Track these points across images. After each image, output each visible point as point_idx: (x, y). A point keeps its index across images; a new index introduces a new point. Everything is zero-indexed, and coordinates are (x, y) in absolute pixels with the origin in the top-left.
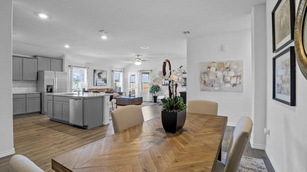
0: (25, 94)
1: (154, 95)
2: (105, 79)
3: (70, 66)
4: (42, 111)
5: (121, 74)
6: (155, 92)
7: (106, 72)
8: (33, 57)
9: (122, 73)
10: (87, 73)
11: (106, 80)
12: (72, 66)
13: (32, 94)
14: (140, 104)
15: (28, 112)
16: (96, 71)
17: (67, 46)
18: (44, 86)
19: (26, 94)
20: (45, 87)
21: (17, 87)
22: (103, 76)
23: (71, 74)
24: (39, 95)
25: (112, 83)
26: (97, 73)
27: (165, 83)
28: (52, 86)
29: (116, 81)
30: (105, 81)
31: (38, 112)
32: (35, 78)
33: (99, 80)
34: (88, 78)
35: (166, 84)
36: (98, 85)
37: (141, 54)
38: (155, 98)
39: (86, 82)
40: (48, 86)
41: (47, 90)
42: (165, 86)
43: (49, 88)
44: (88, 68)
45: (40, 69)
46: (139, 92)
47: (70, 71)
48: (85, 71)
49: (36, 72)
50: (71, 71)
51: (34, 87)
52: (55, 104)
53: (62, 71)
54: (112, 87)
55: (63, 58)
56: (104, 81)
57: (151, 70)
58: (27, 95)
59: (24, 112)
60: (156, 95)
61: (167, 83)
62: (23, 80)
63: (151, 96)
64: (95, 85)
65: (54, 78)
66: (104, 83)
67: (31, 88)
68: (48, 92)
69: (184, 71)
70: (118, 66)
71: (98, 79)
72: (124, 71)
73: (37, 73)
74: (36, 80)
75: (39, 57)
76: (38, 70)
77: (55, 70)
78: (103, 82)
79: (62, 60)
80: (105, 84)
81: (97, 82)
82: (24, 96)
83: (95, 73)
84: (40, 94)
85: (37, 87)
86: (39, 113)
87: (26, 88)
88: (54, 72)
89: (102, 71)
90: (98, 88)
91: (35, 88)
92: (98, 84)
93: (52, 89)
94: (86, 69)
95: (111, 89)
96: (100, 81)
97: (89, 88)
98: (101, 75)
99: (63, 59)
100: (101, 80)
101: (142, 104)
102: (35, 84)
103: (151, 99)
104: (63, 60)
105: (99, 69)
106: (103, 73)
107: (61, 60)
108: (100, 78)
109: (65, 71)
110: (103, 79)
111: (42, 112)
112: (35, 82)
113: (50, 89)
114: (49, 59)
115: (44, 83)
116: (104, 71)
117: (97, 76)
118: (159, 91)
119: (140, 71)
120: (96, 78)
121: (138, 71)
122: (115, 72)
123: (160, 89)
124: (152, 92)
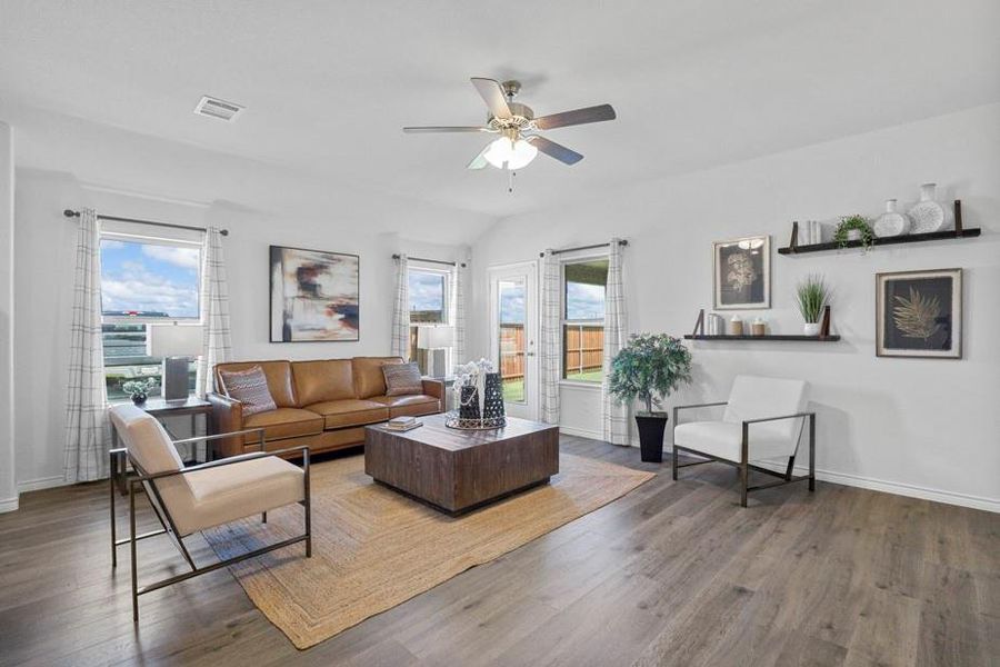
1: (640, 407)
2: (345, 302)
3: (78, 214)
5: (453, 276)
6: (655, 393)
7: (357, 263)
9: (456, 274)
11: (357, 307)
12: (91, 212)
14: (543, 483)
16: (286, 254)
22: (333, 285)
25: (392, 325)
26: (292, 265)
27: (722, 323)
30: (350, 315)
35: (730, 331)
36: (296, 335)
38: (652, 430)
44: (224, 233)
46: (544, 381)
54: (390, 349)
56: (342, 316)
57: (624, 243)
60: (654, 409)
61: (740, 324)
63: (623, 410)
64: (278, 335)
66: (338, 325)
69: (913, 224)
71: (299, 304)
72: (466, 261)
78: (334, 323)
80: (346, 332)
81: (292, 323)
83: (278, 266)
89: (329, 255)
90: (292, 359)
94: (206, 238)
95: (377, 364)
96: (311, 316)
97: (227, 361)
98: (319, 279)
100: (321, 306)
101: (551, 480)
103: (623, 428)
105: (305, 240)
106: (332, 270)
108: (316, 296)
110: (330, 303)
116: (339, 260)
117: (288, 287)
118: (678, 382)
119: (553, 253)
120: (285, 299)
121: (542, 255)
122: (410, 265)
123: (687, 370)
124: (629, 391)
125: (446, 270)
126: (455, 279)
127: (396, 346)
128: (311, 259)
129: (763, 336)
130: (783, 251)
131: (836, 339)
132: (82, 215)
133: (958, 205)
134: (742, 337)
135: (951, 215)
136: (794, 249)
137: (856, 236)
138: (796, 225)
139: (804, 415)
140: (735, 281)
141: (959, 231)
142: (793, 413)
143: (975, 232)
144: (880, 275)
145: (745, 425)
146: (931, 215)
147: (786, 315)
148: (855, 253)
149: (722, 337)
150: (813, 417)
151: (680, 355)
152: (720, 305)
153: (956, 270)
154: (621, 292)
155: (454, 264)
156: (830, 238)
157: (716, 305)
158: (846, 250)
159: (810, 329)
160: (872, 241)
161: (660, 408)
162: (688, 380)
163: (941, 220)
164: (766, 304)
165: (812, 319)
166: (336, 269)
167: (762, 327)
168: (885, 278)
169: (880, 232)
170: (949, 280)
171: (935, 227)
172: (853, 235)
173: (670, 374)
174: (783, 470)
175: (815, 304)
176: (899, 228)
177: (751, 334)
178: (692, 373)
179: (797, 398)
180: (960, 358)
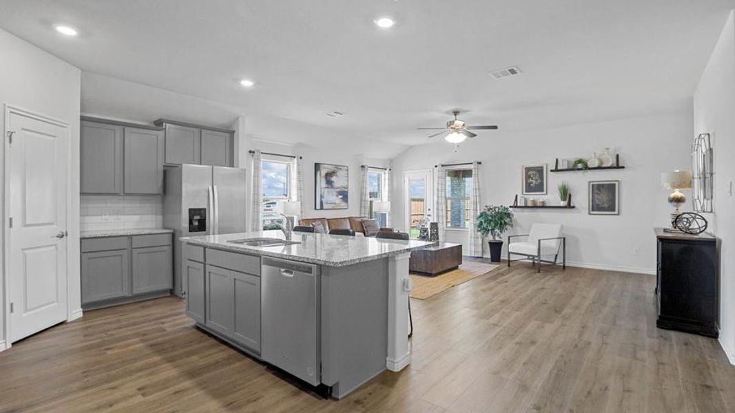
0: (127, 236)
1: (490, 238)
2: (343, 189)
3: (254, 152)
4: (178, 287)
5: (385, 176)
6: (497, 231)
7: (347, 170)
8: (153, 125)
9: (387, 174)
10: (299, 173)
11: (347, 192)
12: (258, 151)
13: (148, 234)
14: (456, 268)
15: (135, 292)
16: (322, 166)
17: (247, 83)
18: (180, 212)
19: (130, 237)
20: (185, 216)
21: (110, 215)
22: (338, 181)
23: (256, 176)
24: (167, 240)
25: (361, 200)
26: (323, 172)
27: (526, 201)
28: (205, 209)
29: (372, 195)
30: (344, 196)
31: (165, 291)
32: (156, 187)
33: (328, 194)
34: (299, 189)
35: (529, 204)
36: (325, 206)
37: (465, 109)
38: (496, 247)
39: (294, 198)
40: (192, 212)
41: (191, 222)
42: (525, 210)
43: (196, 218)
44: (301, 158)
45: (171, 160)
47: (253, 167)
48: (294, 164)
49: (161, 169)
50: (257, 168)
51: (156, 214)
52: (212, 275)
53: (232, 165)
54: (360, 213)
55: (236, 130)
56: (341, 197)
57: (480, 163)
58: (133, 237)
59: (126, 293)
60: (497, 239)
61: (534, 201)
62: (126, 192)
64: (318, 207)
65: (210, 188)
66: (340, 201)
67: (148, 217)
68: (192, 229)
69: (602, 162)
70: (375, 154)
71: (326, 190)
72: (391, 166)
73: (165, 172)
74: (161, 191)
75: (168, 125)
76: (167, 162)
77: (213, 163)
78: (338, 200)
79: (232, 133)
80: (343, 205)
81: (324, 200)
82: (124, 243)
83: (318, 173)
84: (171, 235)
85: (164, 213)
86: (169, 295)
87: (136, 218)
88: (211, 167)
89: (336, 166)
90: (327, 218)
91: (160, 217)
92: (327, 203)
93: (205, 220)
94: (295, 160)
95: (359, 220)
96: (331, 197)
97: (304, 218)
98: (333, 179)
99: (234, 132)
100: (334, 192)
101: (460, 266)
102: (160, 205)
104: (235, 134)
105: (328, 161)
106: (338, 174)
107: (229, 133)
108: (332, 187)
109: (241, 166)
110: (338, 190)
111: (177, 292)
112: (159, 198)
113: (199, 220)
114: (196, 130)
115: (181, 202)
116: (340, 169)
117: (322, 183)
118: (507, 227)
119: (442, 166)
120: (321, 188)
121: (436, 166)
122: (370, 170)
123: (511, 221)
124: (486, 230)
125: (382, 172)
126: (387, 177)
127: (363, 211)
128: (331, 169)
129: (544, 207)
130: (552, 171)
131: (573, 207)
132: (256, 152)
133: (618, 156)
134: (535, 207)
135: (615, 160)
136: (557, 170)
137: (581, 166)
138: (557, 160)
139: (561, 238)
140: (532, 183)
141: (618, 167)
142: (557, 237)
143: (623, 167)
144: (590, 182)
145: (539, 241)
146: (608, 160)
147: (553, 197)
148: (580, 173)
149: (526, 207)
150: (564, 239)
151: (509, 215)
152: (525, 193)
153: (616, 181)
154: (479, 185)
155: (386, 169)
156: (571, 167)
157: (523, 193)
158: (577, 171)
159: (563, 203)
160: (586, 168)
161: (500, 238)
162: (512, 226)
163: (611, 162)
164: (545, 193)
165: (564, 199)
166: (340, 173)
167: (543, 202)
168: (592, 183)
169: (590, 166)
170: (614, 185)
171: (609, 165)
172: (580, 166)
173: (506, 223)
174: (553, 260)
175: (565, 193)
176: (596, 165)
177: (539, 205)
178: (513, 223)
179: (558, 231)
180: (618, 214)
